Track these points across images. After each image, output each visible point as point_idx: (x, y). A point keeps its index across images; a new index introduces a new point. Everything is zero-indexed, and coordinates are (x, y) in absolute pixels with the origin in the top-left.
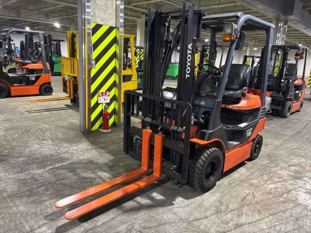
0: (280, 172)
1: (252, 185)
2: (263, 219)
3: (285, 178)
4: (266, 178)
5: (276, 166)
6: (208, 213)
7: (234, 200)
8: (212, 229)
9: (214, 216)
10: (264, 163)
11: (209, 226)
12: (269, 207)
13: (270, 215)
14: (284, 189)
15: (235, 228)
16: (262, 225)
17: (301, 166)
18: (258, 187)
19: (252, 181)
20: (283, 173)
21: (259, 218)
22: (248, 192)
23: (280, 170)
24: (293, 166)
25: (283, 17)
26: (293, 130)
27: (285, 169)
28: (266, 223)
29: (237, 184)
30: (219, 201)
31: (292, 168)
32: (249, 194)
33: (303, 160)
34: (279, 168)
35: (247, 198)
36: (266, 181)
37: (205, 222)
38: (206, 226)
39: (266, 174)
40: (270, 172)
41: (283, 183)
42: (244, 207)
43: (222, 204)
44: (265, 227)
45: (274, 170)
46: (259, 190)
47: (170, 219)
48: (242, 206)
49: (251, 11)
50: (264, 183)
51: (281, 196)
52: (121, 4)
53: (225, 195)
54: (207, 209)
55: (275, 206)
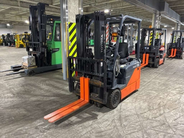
0: (172, 91)
1: (161, 98)
2: (171, 111)
3: (175, 94)
4: (166, 94)
5: (169, 89)
6: (146, 111)
7: (155, 105)
8: (150, 117)
9: (149, 112)
10: (163, 88)
11: (148, 115)
12: (172, 106)
13: (174, 109)
14: (176, 99)
15: (160, 116)
16: (171, 113)
17: (181, 88)
18: (164, 99)
19: (160, 96)
20: (173, 92)
21: (169, 111)
22: (160, 101)
23: (172, 90)
24: (177, 88)
25: (158, 12)
26: (172, 72)
27: (174, 90)
28: (173, 112)
29: (154, 98)
30: (148, 106)
31: (177, 89)
32: (161, 102)
33: (181, 85)
34: (171, 90)
35: (161, 103)
36: (167, 96)
37: (145, 114)
38: (147, 116)
39: (165, 93)
40: (167, 92)
41: (175, 96)
42: (161, 107)
43: (150, 107)
44: (173, 114)
45: (169, 91)
46: (165, 100)
47: (129, 114)
48: (160, 107)
49: (140, 9)
50: (166, 97)
51: (176, 101)
52: (82, 9)
53: (150, 103)
54: (144, 110)
55: (175, 106)
